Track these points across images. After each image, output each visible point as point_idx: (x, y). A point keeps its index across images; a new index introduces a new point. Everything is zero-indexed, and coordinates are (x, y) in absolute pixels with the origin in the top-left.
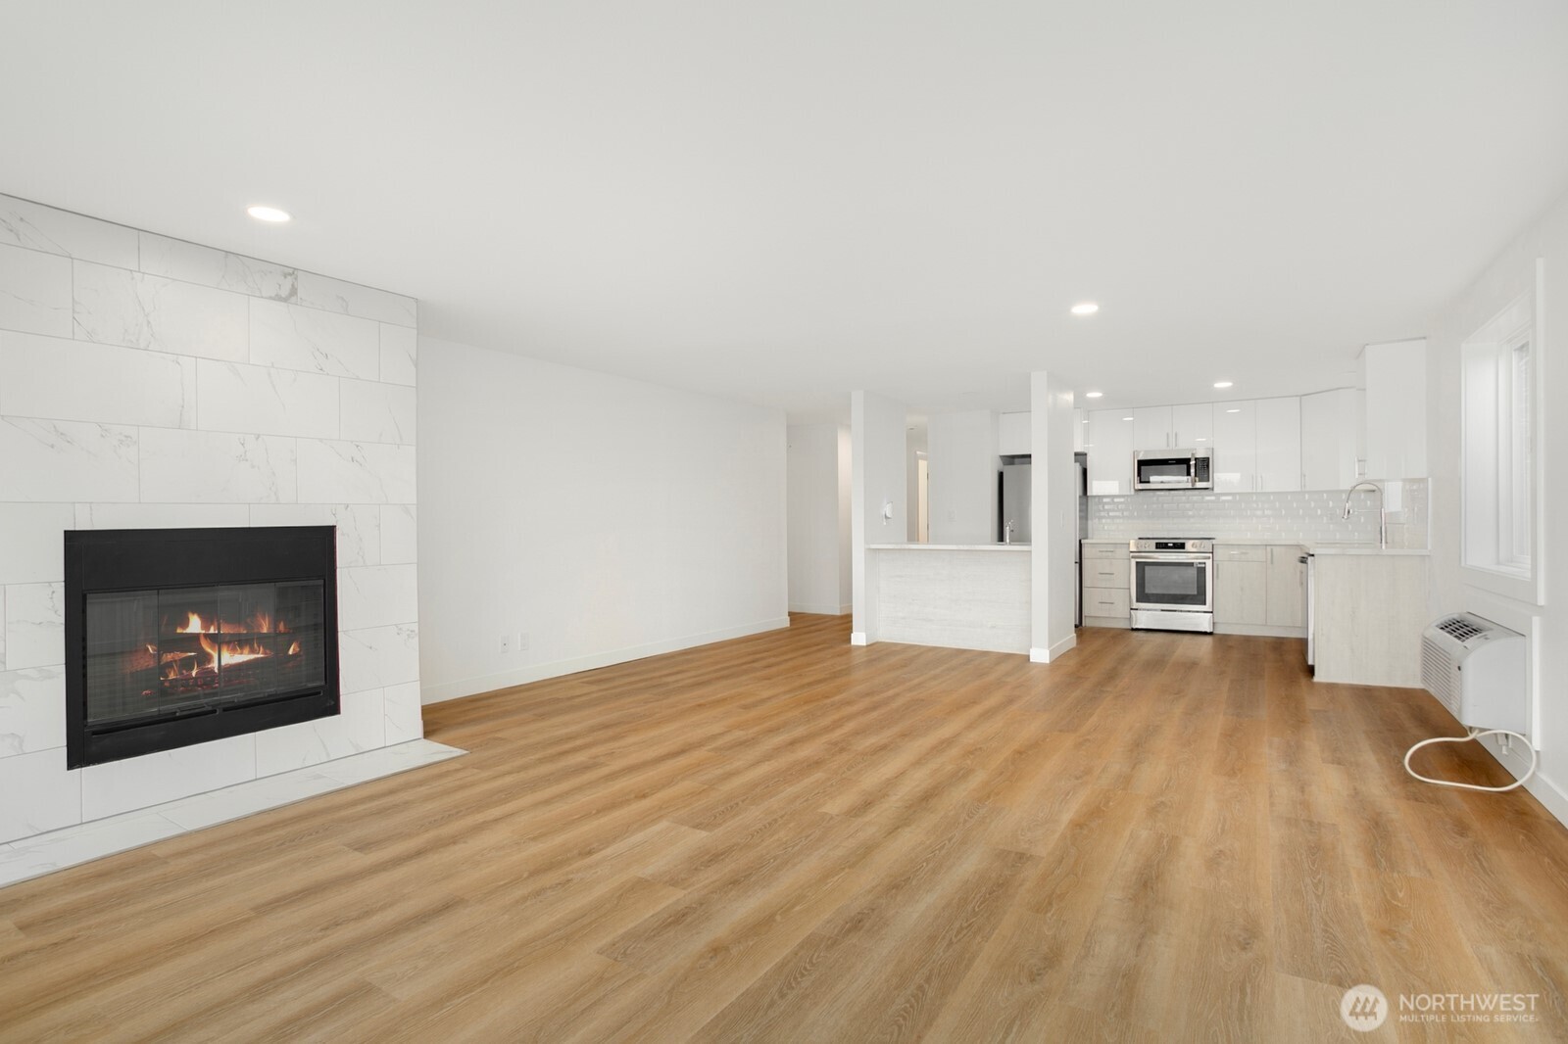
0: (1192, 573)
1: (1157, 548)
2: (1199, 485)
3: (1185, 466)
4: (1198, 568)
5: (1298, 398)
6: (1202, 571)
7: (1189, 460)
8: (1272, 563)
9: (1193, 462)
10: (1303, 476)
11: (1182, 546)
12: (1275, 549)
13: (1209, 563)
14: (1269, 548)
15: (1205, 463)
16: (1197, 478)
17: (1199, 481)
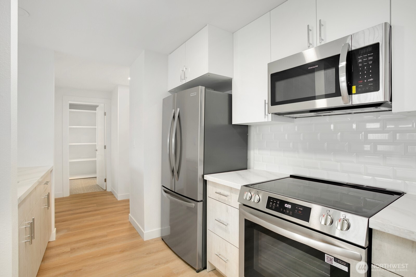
1: (268, 206)
2: (358, 99)
7: (337, 58)
11: (305, 214)
15: (370, 56)
16: (354, 88)
17: (358, 92)
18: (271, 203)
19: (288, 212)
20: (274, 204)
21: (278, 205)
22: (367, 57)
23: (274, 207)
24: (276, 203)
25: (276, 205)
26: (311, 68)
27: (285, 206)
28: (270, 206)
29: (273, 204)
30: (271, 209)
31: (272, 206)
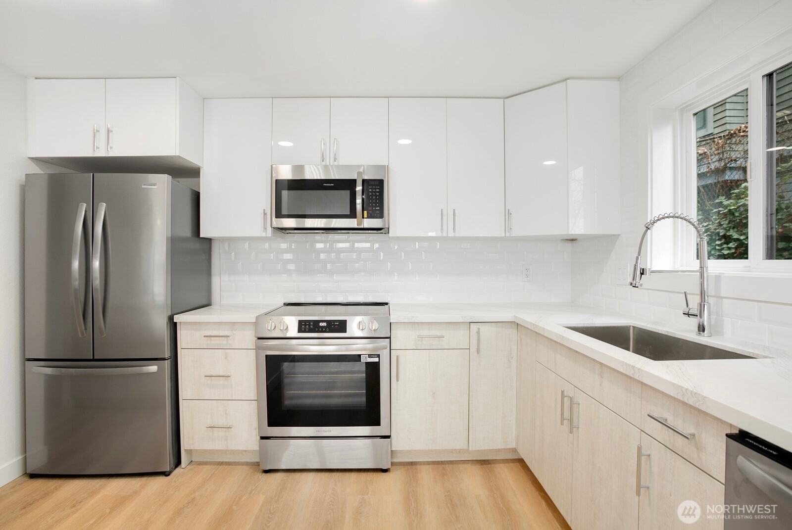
0: (359, 372)
1: (300, 331)
2: (368, 223)
3: (346, 193)
4: (367, 364)
5: (503, 99)
6: (373, 370)
7: (354, 182)
8: (478, 351)
9: (359, 188)
10: (508, 214)
11: (340, 326)
12: (484, 328)
13: (384, 355)
14: (474, 327)
15: (378, 188)
16: (365, 212)
17: (368, 217)
18: (303, 326)
19: (324, 329)
20: (307, 327)
21: (311, 327)
22: (375, 189)
23: (307, 330)
24: (309, 325)
25: (309, 326)
26: (327, 185)
27: (320, 325)
28: (303, 329)
29: (305, 327)
30: (305, 332)
31: (305, 329)
